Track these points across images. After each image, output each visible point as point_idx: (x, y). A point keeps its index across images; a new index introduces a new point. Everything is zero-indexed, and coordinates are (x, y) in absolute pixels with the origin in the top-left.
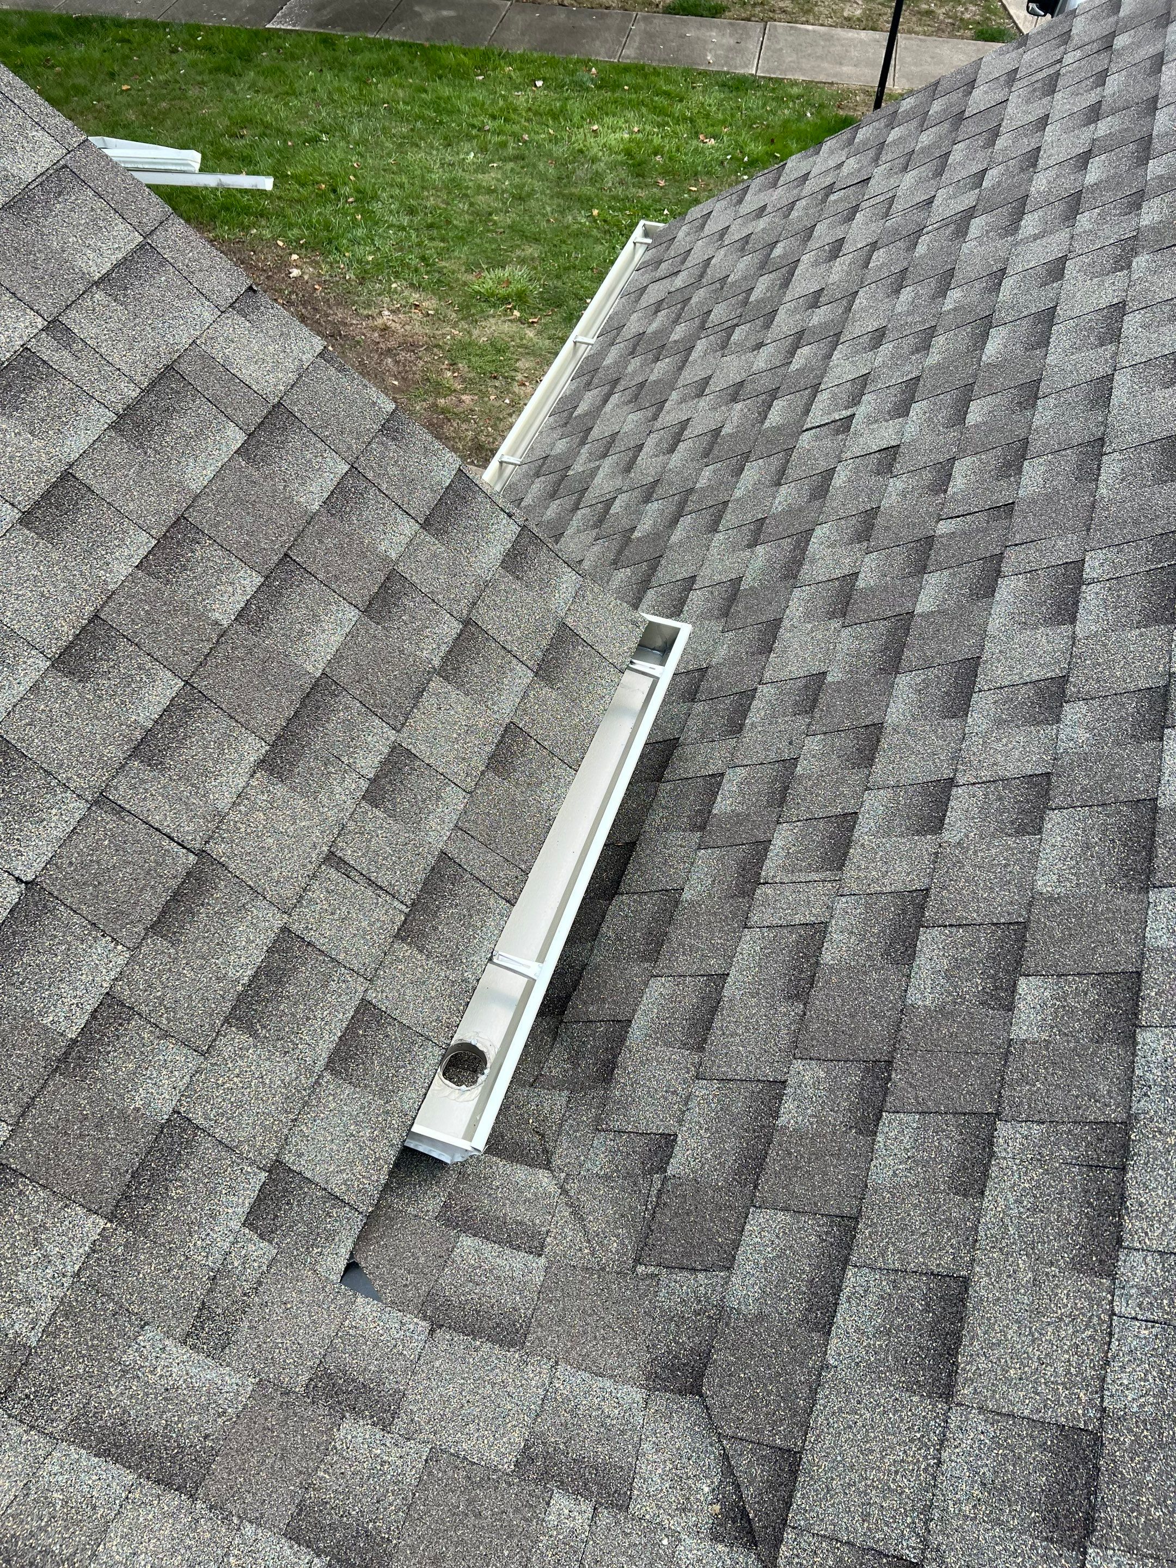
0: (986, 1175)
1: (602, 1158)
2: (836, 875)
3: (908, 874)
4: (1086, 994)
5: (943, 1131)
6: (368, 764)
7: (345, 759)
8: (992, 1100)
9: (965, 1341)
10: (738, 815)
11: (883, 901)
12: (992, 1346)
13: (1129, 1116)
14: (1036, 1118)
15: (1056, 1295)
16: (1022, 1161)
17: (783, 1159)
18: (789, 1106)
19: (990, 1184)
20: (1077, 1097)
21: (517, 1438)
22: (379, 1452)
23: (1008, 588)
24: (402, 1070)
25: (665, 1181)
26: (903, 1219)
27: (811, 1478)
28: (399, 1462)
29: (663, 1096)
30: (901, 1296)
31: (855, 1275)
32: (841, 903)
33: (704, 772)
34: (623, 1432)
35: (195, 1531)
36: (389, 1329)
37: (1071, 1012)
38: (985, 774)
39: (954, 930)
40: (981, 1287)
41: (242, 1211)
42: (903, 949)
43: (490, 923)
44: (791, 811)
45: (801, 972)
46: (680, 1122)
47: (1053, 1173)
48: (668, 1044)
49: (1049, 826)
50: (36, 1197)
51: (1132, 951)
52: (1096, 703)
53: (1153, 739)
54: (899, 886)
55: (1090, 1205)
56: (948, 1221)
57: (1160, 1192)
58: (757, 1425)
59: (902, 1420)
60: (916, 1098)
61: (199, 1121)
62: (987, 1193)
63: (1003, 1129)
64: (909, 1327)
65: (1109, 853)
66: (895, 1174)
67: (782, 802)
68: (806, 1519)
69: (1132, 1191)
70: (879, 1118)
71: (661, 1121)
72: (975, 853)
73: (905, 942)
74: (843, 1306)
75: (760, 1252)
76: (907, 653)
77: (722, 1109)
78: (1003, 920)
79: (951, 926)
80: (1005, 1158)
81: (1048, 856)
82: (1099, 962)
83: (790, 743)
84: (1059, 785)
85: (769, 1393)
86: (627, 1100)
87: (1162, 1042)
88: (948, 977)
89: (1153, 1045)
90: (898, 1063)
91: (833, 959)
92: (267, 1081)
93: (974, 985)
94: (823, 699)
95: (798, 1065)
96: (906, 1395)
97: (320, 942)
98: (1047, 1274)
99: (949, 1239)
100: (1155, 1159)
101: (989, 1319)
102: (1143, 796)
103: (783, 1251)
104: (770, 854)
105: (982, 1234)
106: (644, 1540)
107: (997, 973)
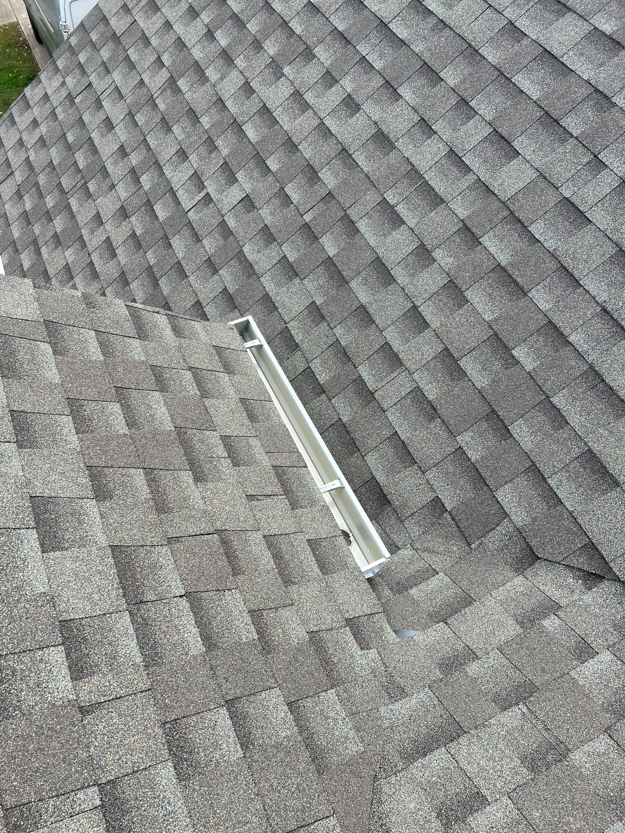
0: (563, 417)
1: (416, 528)
2: (402, 369)
3: (432, 348)
4: (538, 340)
5: (534, 416)
6: (221, 451)
7: (214, 456)
8: (541, 394)
9: (607, 466)
10: (334, 377)
11: (432, 364)
12: (616, 460)
13: (590, 365)
14: (561, 388)
15: (620, 430)
16: (570, 404)
17: (488, 470)
18: (470, 453)
19: (567, 418)
20: (568, 372)
21: (511, 621)
22: (487, 665)
23: (362, 225)
24: (340, 554)
25: (450, 513)
26: (549, 452)
27: (602, 544)
28: (496, 661)
29: (417, 489)
30: (573, 473)
31: (552, 480)
32: (416, 376)
33: (298, 373)
34: (531, 591)
35: (482, 739)
36: (435, 636)
37: (539, 349)
38: (426, 296)
39: (471, 354)
40: (596, 448)
41: (356, 646)
42: (457, 374)
43: (308, 479)
44: (357, 360)
45: (425, 409)
46: (434, 491)
47: (584, 399)
48: (399, 472)
49: (469, 297)
50: (309, 703)
51: (540, 316)
52: (443, 246)
53: (477, 245)
54: (433, 355)
55: (603, 398)
56: (565, 439)
57: (620, 378)
58: (567, 548)
59: (611, 504)
60: (515, 414)
61: (315, 629)
62: (569, 421)
63: (555, 400)
64: (585, 478)
65: (501, 292)
66: (532, 442)
67: (349, 359)
68: (613, 555)
69: (612, 384)
70: (508, 430)
71: (425, 497)
72: (451, 324)
73: (455, 371)
74: (558, 492)
75: (512, 502)
76: (344, 273)
77: (446, 474)
78: (485, 338)
79: (468, 353)
80: (564, 407)
81: (480, 308)
82: (533, 327)
83: (327, 337)
84: (459, 282)
85: (562, 536)
86: (403, 502)
87: (578, 336)
88: (485, 370)
89: (577, 339)
90: (497, 409)
91: (434, 396)
92: (315, 596)
93: (497, 366)
94: (324, 312)
95: (459, 438)
96: (605, 496)
97: (276, 531)
98: (611, 427)
99: (571, 444)
100: (610, 370)
101: (608, 454)
102: (493, 266)
103: (520, 495)
104: (366, 381)
105: (580, 434)
106: (577, 608)
107: (501, 356)
